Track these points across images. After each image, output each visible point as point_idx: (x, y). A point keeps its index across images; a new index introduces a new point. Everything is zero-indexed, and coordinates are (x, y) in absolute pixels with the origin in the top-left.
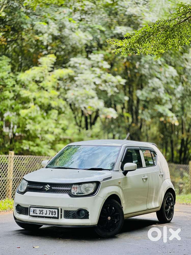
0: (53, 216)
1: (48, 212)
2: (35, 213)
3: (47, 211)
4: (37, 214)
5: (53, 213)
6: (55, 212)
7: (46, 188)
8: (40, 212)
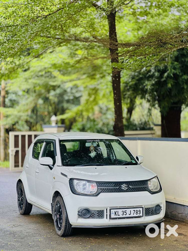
0: (138, 215)
2: (117, 215)
4: (119, 215)
5: (138, 212)
6: (140, 211)
7: (123, 187)
8: (123, 213)
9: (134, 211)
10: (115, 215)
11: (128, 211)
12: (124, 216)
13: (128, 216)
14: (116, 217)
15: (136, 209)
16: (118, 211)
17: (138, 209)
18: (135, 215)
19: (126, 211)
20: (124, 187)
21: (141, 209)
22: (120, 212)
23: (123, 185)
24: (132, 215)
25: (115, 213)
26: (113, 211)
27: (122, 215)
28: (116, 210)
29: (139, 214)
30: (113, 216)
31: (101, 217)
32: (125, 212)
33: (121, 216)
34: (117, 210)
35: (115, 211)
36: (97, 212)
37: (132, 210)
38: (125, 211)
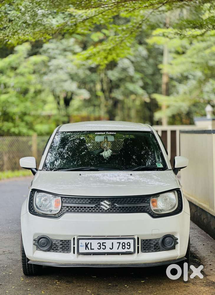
0: (126, 250)
1: (116, 245)
2: (89, 249)
3: (113, 243)
4: (93, 249)
5: (126, 245)
6: (129, 244)
7: (103, 205)
8: (100, 246)
9: (119, 244)
10: (86, 249)
11: (108, 243)
12: (101, 251)
13: (108, 250)
14: (87, 251)
15: (121, 241)
16: (91, 243)
17: (126, 241)
18: (121, 250)
19: (105, 243)
20: (105, 205)
21: (131, 241)
22: (95, 244)
23: (105, 203)
24: (115, 250)
25: (86, 246)
26: (82, 242)
27: (98, 248)
28: (87, 241)
29: (127, 248)
30: (82, 250)
31: (66, 250)
32: (103, 245)
33: (96, 251)
34: (90, 241)
35: (86, 243)
36: (61, 243)
37: (115, 242)
38: (103, 243)
